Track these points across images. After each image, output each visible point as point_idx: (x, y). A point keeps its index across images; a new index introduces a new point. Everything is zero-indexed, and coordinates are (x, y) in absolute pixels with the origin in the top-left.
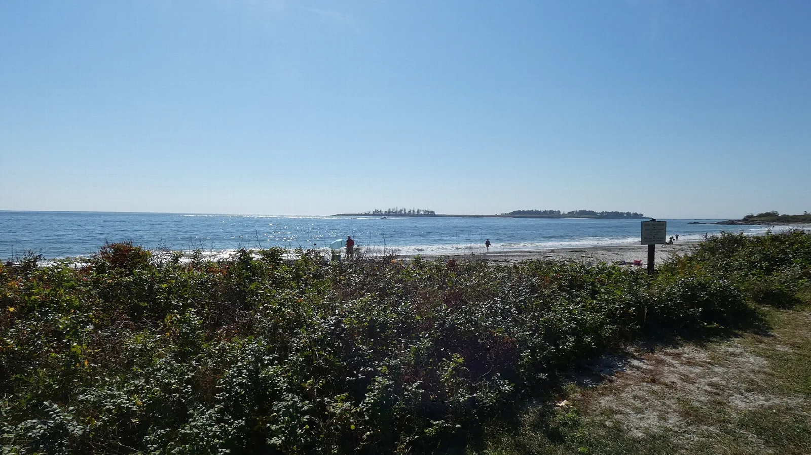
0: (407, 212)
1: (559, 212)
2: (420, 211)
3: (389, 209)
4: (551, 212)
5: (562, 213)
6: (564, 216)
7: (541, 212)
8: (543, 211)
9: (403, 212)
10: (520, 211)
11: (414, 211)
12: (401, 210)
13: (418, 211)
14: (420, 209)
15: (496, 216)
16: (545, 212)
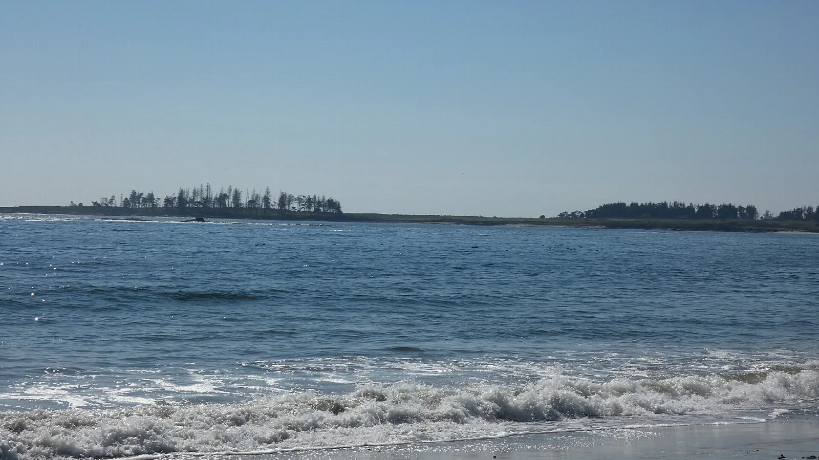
0: (244, 201)
1: (752, 210)
2: (291, 199)
3: (181, 193)
4: (728, 210)
5: (761, 214)
6: (770, 225)
7: (691, 208)
8: (701, 208)
9: (229, 202)
10: (624, 205)
11: (266, 199)
12: (223, 197)
13: (283, 199)
14: (288, 193)
15: (542, 222)
16: (706, 210)
